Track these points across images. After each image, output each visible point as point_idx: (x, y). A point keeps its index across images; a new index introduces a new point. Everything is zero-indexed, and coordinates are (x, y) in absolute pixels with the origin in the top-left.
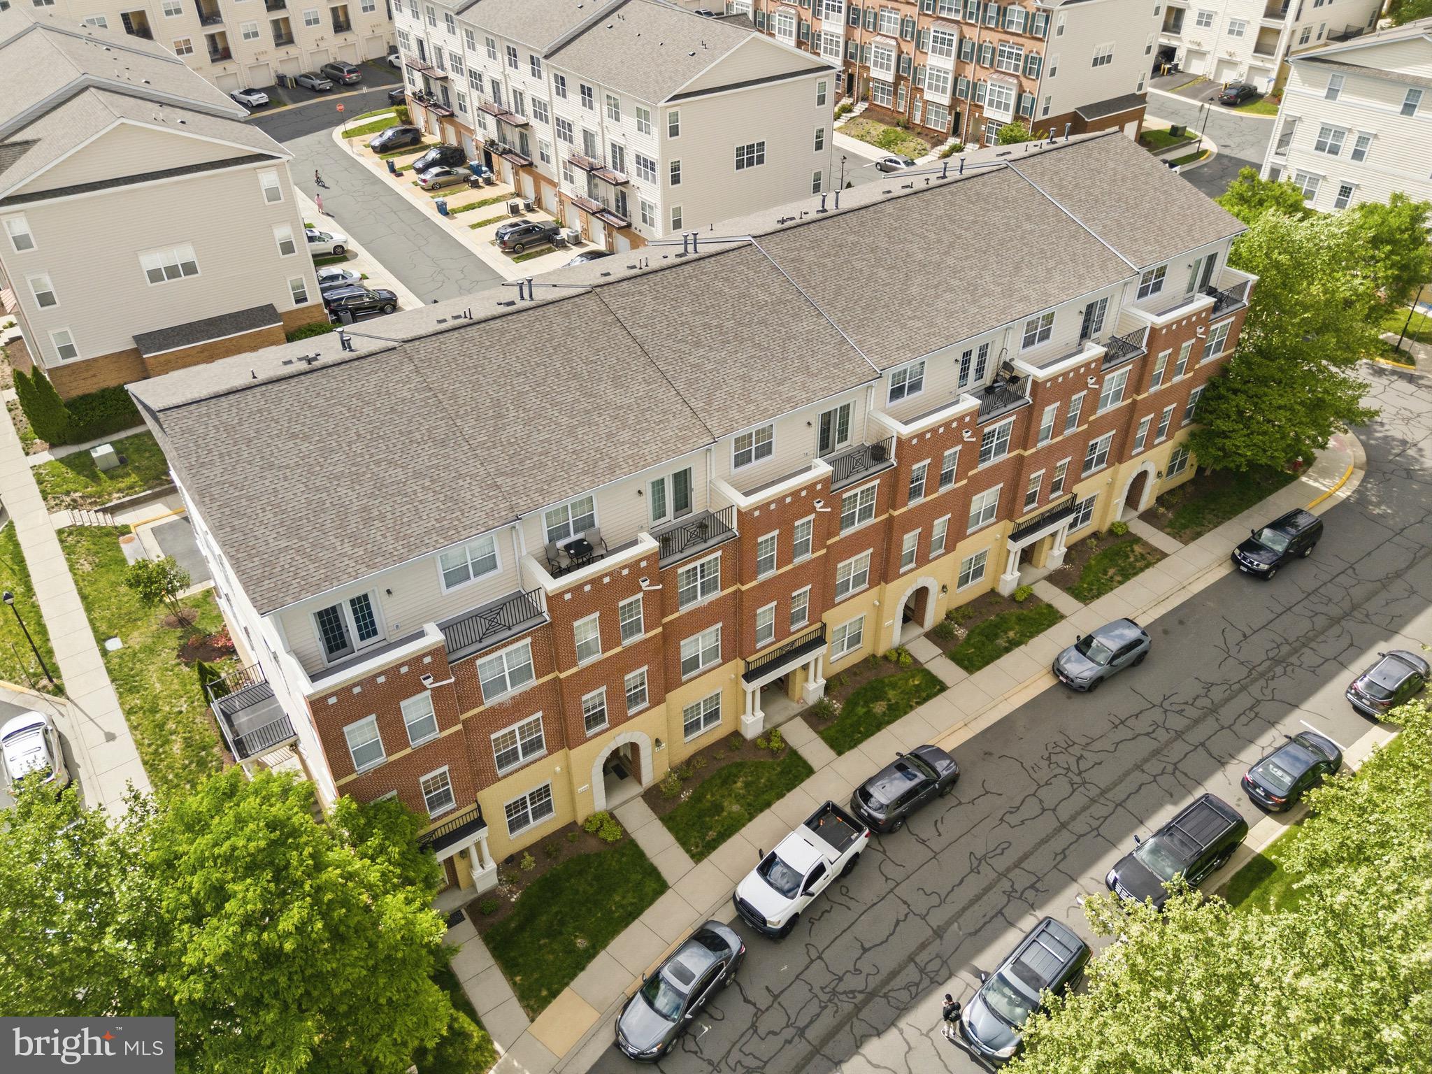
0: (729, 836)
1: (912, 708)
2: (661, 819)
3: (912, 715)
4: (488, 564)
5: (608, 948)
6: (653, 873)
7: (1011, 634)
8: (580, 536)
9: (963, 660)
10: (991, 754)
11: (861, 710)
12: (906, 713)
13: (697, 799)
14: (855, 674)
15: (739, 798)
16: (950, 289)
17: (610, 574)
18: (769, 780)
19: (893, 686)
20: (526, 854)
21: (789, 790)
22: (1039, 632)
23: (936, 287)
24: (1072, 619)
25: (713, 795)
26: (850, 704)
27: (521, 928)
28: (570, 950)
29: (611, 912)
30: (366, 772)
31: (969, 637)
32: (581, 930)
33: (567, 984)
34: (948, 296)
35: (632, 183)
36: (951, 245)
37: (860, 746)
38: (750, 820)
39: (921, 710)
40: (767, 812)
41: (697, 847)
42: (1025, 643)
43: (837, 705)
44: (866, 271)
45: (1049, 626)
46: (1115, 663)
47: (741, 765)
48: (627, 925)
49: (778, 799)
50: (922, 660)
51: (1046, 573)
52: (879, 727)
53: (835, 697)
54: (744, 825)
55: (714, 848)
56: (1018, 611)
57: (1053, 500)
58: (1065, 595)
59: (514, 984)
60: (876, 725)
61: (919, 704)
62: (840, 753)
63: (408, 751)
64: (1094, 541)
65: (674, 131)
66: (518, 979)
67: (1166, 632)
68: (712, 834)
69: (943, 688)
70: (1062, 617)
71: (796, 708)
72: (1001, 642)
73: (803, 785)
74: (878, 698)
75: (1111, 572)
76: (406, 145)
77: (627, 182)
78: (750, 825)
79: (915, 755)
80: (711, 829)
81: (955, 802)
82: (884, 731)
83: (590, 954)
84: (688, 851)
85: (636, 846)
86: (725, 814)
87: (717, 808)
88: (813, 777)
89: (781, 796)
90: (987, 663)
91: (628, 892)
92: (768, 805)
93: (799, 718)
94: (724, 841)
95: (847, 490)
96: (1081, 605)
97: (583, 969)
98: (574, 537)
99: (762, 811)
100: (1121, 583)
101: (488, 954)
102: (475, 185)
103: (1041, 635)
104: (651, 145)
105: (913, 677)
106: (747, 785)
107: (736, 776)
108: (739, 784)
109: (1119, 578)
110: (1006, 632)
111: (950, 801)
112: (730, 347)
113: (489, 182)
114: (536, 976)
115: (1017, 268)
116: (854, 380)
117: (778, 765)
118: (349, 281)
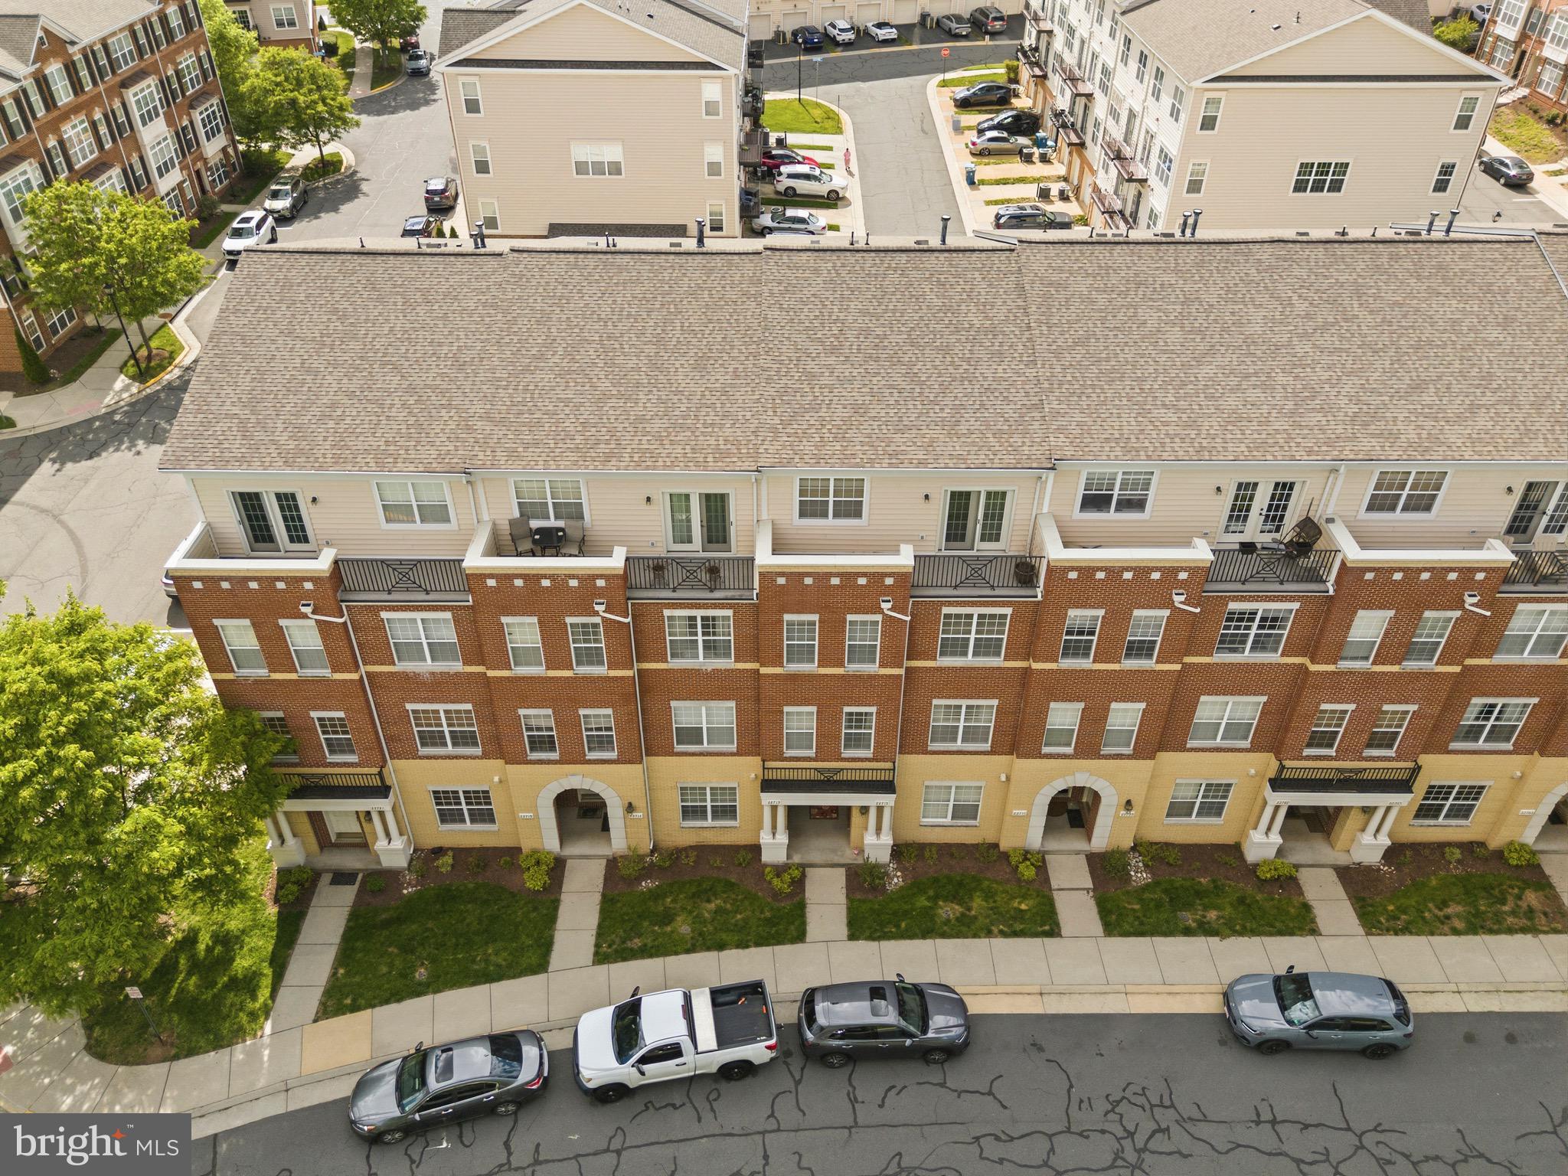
0: (651, 956)
1: (989, 934)
2: (604, 896)
3: (981, 943)
4: (436, 513)
5: (438, 996)
6: (545, 946)
7: (1212, 915)
8: (561, 524)
9: (1110, 912)
10: (1041, 1049)
11: (922, 902)
12: (975, 936)
13: (655, 895)
14: (952, 855)
15: (698, 919)
16: (1267, 387)
17: (551, 577)
18: (746, 921)
19: (989, 895)
20: (450, 853)
21: (758, 944)
22: (1254, 933)
23: (1247, 376)
24: (1325, 943)
25: (674, 901)
26: (915, 887)
27: (387, 924)
28: (406, 974)
29: (474, 961)
30: (246, 679)
31: (1146, 887)
32: (434, 961)
33: (373, 1006)
34: (1253, 395)
35: (1149, 182)
36: (1325, 327)
37: (885, 944)
38: (688, 951)
39: (999, 943)
40: (713, 954)
41: (610, 946)
42: (1223, 937)
43: (897, 881)
44: (1152, 324)
45: (1281, 933)
46: (1315, 1033)
47: (730, 886)
48: (474, 984)
49: (738, 947)
50: (1054, 884)
51: (1343, 860)
52: (926, 934)
53: (903, 869)
54: (676, 953)
55: (624, 959)
56: (1249, 890)
57: (1367, 759)
58: (1348, 904)
59: (334, 974)
60: (927, 928)
61: (1004, 934)
62: (852, 937)
63: (293, 676)
64: (1457, 854)
65: (1208, 123)
66: (341, 971)
67: (1469, 1038)
68: (637, 943)
69: (1054, 932)
70: (1314, 932)
71: (849, 856)
72: (1189, 918)
73: (777, 948)
74: (954, 898)
75: (1453, 909)
76: (990, 103)
77: (1146, 180)
78: (683, 957)
79: (918, 990)
80: (639, 936)
81: (937, 1078)
82: (929, 942)
83: (418, 990)
84: (597, 946)
85: (556, 909)
86: (669, 929)
87: (667, 918)
88: (799, 946)
89: (743, 945)
90: (1142, 934)
91: (505, 949)
92: (721, 947)
93: (843, 871)
94: (643, 958)
95: (950, 604)
96: (1361, 931)
97: (399, 1001)
98: (552, 523)
99: (709, 949)
100: (1456, 932)
101: (341, 931)
102: (1028, 159)
103: (1256, 940)
104: (1170, 136)
105: (1024, 897)
106: (719, 911)
107: (715, 895)
108: (712, 906)
109: (1459, 924)
110: (1206, 908)
111: (934, 1074)
112: (872, 366)
113: (1044, 159)
114: (357, 979)
115: (1418, 387)
116: (1010, 459)
117: (772, 909)
118: (811, 228)
